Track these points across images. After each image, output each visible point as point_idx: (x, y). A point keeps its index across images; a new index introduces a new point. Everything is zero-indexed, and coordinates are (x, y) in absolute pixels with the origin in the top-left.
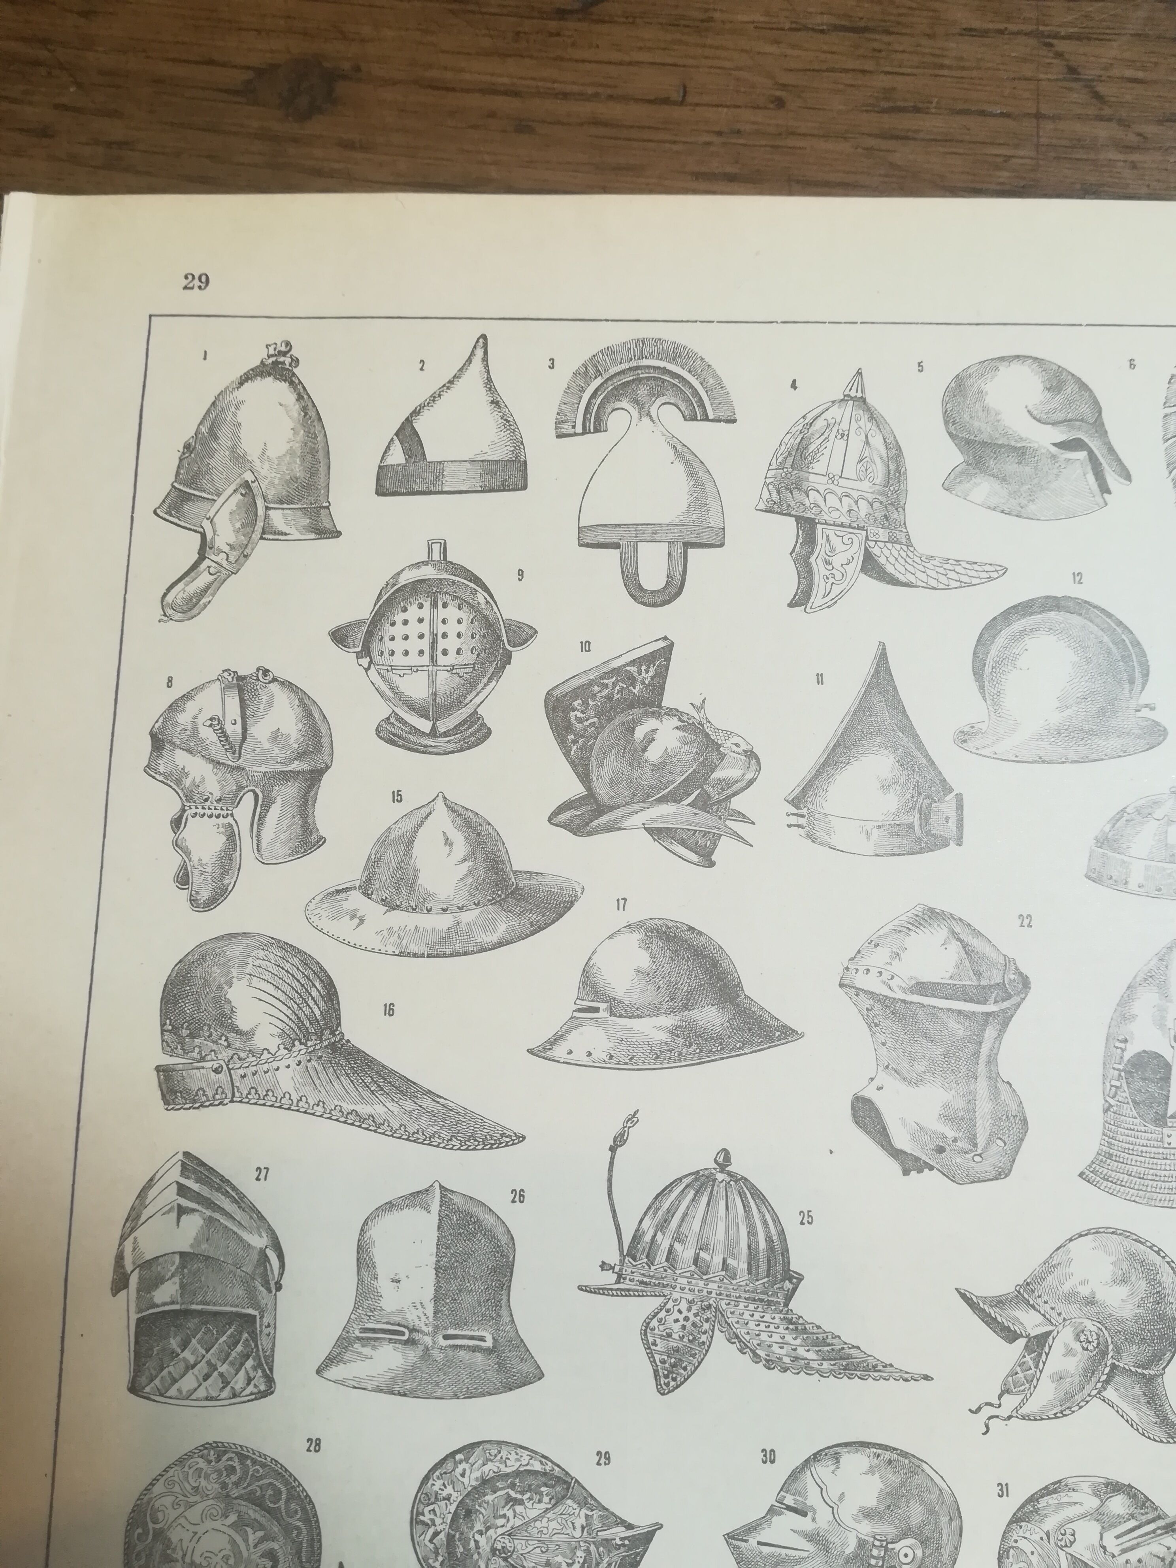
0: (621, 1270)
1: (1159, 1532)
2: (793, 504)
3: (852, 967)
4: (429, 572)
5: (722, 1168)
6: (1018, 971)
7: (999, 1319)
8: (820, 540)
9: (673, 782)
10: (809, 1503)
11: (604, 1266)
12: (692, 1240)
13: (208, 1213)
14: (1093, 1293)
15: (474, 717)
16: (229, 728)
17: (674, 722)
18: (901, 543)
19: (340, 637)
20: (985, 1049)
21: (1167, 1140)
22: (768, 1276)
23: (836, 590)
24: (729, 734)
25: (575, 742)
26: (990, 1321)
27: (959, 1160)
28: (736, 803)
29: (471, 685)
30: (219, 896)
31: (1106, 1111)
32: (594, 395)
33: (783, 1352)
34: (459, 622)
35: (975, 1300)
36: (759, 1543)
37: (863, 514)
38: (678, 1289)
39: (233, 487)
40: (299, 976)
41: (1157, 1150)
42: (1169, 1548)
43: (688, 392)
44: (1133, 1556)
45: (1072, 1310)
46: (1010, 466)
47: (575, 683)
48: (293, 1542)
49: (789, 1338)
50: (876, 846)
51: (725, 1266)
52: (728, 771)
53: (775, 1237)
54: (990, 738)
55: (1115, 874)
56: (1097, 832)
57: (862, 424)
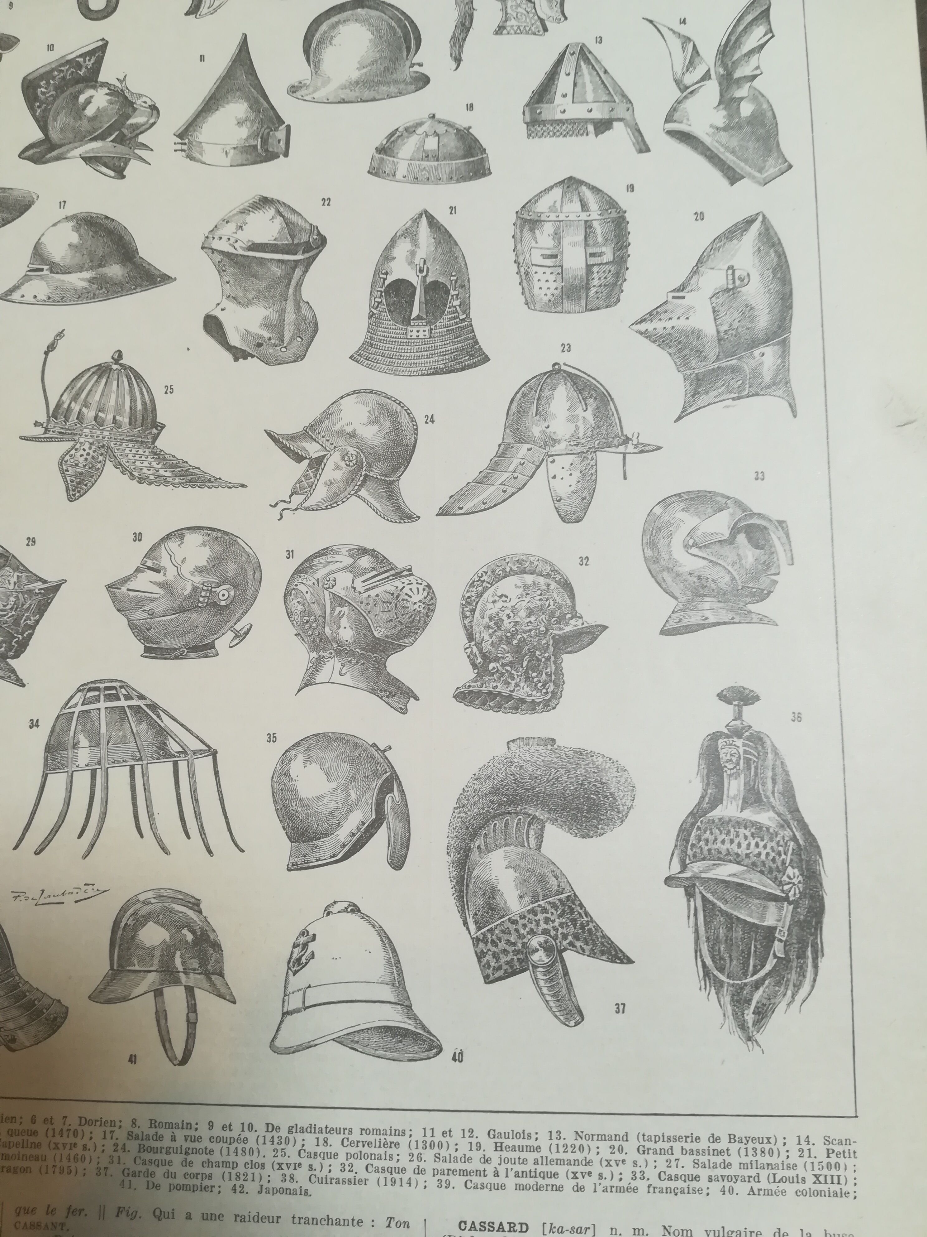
0: (47, 426)
1: (391, 578)
3: (210, 236)
5: (117, 362)
6: (319, 234)
7: (292, 448)
9: (101, 128)
10: (162, 565)
11: (36, 424)
12: (94, 406)
14: (355, 431)
17: (106, 90)
20: (293, 283)
21: (410, 334)
22: (142, 426)
23: (217, 3)
24: (140, 96)
25: (39, 107)
26: (286, 450)
27: (271, 351)
28: (142, 139)
31: (370, 317)
33: (150, 472)
35: (276, 436)
36: (128, 590)
38: (83, 436)
41: (402, 340)
42: (397, 587)
44: (373, 593)
45: (340, 442)
47: (43, 70)
49: (154, 464)
50: (232, 160)
51: (115, 420)
52: (137, 119)
53: (148, 402)
54: (311, 89)
55: (387, 170)
56: (377, 144)
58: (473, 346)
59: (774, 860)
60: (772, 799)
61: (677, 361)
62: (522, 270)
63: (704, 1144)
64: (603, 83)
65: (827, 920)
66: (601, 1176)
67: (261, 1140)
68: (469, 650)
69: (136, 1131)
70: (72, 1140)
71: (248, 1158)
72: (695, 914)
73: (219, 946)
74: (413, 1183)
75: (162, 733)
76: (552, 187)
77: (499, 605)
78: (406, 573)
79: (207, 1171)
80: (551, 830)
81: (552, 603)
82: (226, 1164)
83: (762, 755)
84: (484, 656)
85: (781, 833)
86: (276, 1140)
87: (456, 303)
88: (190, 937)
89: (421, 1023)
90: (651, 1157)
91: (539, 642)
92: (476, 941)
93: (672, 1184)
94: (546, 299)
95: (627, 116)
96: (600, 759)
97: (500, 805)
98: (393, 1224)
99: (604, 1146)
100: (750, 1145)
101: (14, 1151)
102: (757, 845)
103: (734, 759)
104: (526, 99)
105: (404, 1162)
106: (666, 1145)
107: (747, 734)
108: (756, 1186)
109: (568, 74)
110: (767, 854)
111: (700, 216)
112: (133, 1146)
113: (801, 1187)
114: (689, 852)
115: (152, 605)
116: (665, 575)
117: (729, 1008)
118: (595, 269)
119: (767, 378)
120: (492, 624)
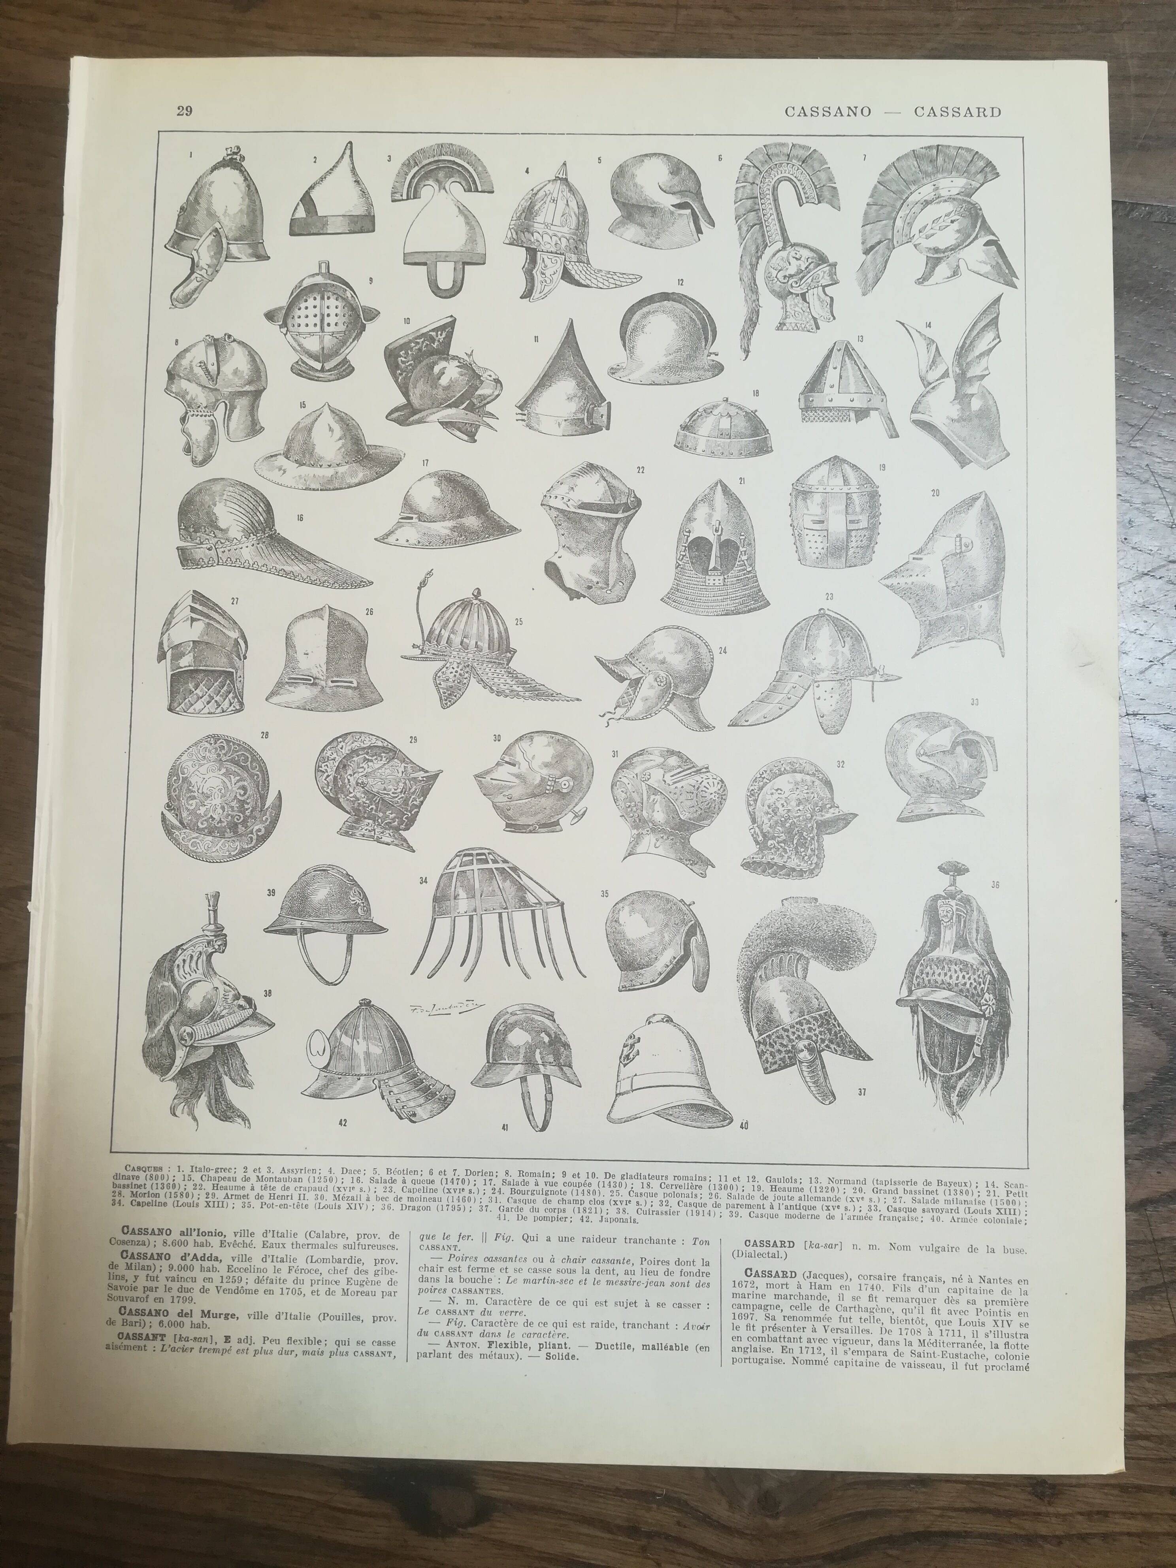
0: (423, 648)
1: (693, 774)
2: (524, 240)
3: (548, 495)
4: (319, 280)
5: (476, 597)
6: (635, 497)
7: (617, 671)
8: (539, 261)
9: (454, 397)
10: (517, 760)
11: (414, 646)
12: (460, 633)
13: (207, 621)
14: (665, 658)
15: (345, 361)
16: (210, 368)
17: (456, 363)
18: (583, 263)
19: (270, 316)
20: (616, 537)
21: (708, 582)
22: (498, 651)
23: (547, 289)
24: (486, 370)
25: (400, 374)
26: (612, 672)
27: (599, 593)
28: (489, 408)
29: (343, 343)
30: (207, 458)
31: (677, 568)
32: (413, 177)
33: (505, 687)
34: (337, 307)
35: (605, 662)
36: (491, 779)
37: (563, 246)
38: (452, 657)
39: (209, 232)
40: (252, 501)
41: (702, 587)
42: (697, 781)
43: (467, 175)
44: (679, 785)
45: (653, 667)
46: (647, 219)
47: (401, 342)
48: (255, 781)
49: (509, 681)
50: (564, 431)
51: (477, 646)
52: (485, 390)
53: (503, 631)
54: (627, 371)
55: (690, 445)
56: (682, 422)
57: (565, 194)
58: (757, 593)
59: (975, 988)
60: (975, 944)
61: (915, 609)
62: (796, 532)
63: (920, 1187)
64: (863, 376)
65: (1012, 1030)
66: (846, 1209)
67: (601, 1184)
68: (752, 831)
69: (509, 1179)
70: (461, 1186)
71: (592, 1197)
72: (918, 1026)
73: (569, 1046)
74: (712, 1214)
75: (521, 888)
76: (821, 464)
77: (776, 796)
78: (704, 770)
79: (562, 1206)
80: (814, 965)
81: (816, 796)
82: (576, 1201)
83: (969, 912)
84: (764, 836)
85: (982, 969)
86: (612, 1184)
87: (744, 558)
88: (547, 1039)
89: (718, 1101)
90: (882, 1196)
91: (806, 826)
92: (758, 1043)
93: (897, 1214)
94: (815, 556)
95: (881, 406)
96: (851, 914)
97: (777, 946)
98: (697, 1242)
99: (849, 1188)
100: (953, 1188)
101: (417, 1195)
102: (964, 977)
103: (949, 915)
104: (801, 388)
105: (706, 1199)
106: (893, 1188)
107: (959, 896)
108: (956, 1216)
109: (835, 368)
110: (971, 983)
111: (936, 493)
112: (506, 1190)
113: (988, 1216)
114: (915, 982)
115: (510, 791)
116: (902, 777)
117: (940, 1092)
118: (853, 533)
119: (983, 626)
120: (770, 811)
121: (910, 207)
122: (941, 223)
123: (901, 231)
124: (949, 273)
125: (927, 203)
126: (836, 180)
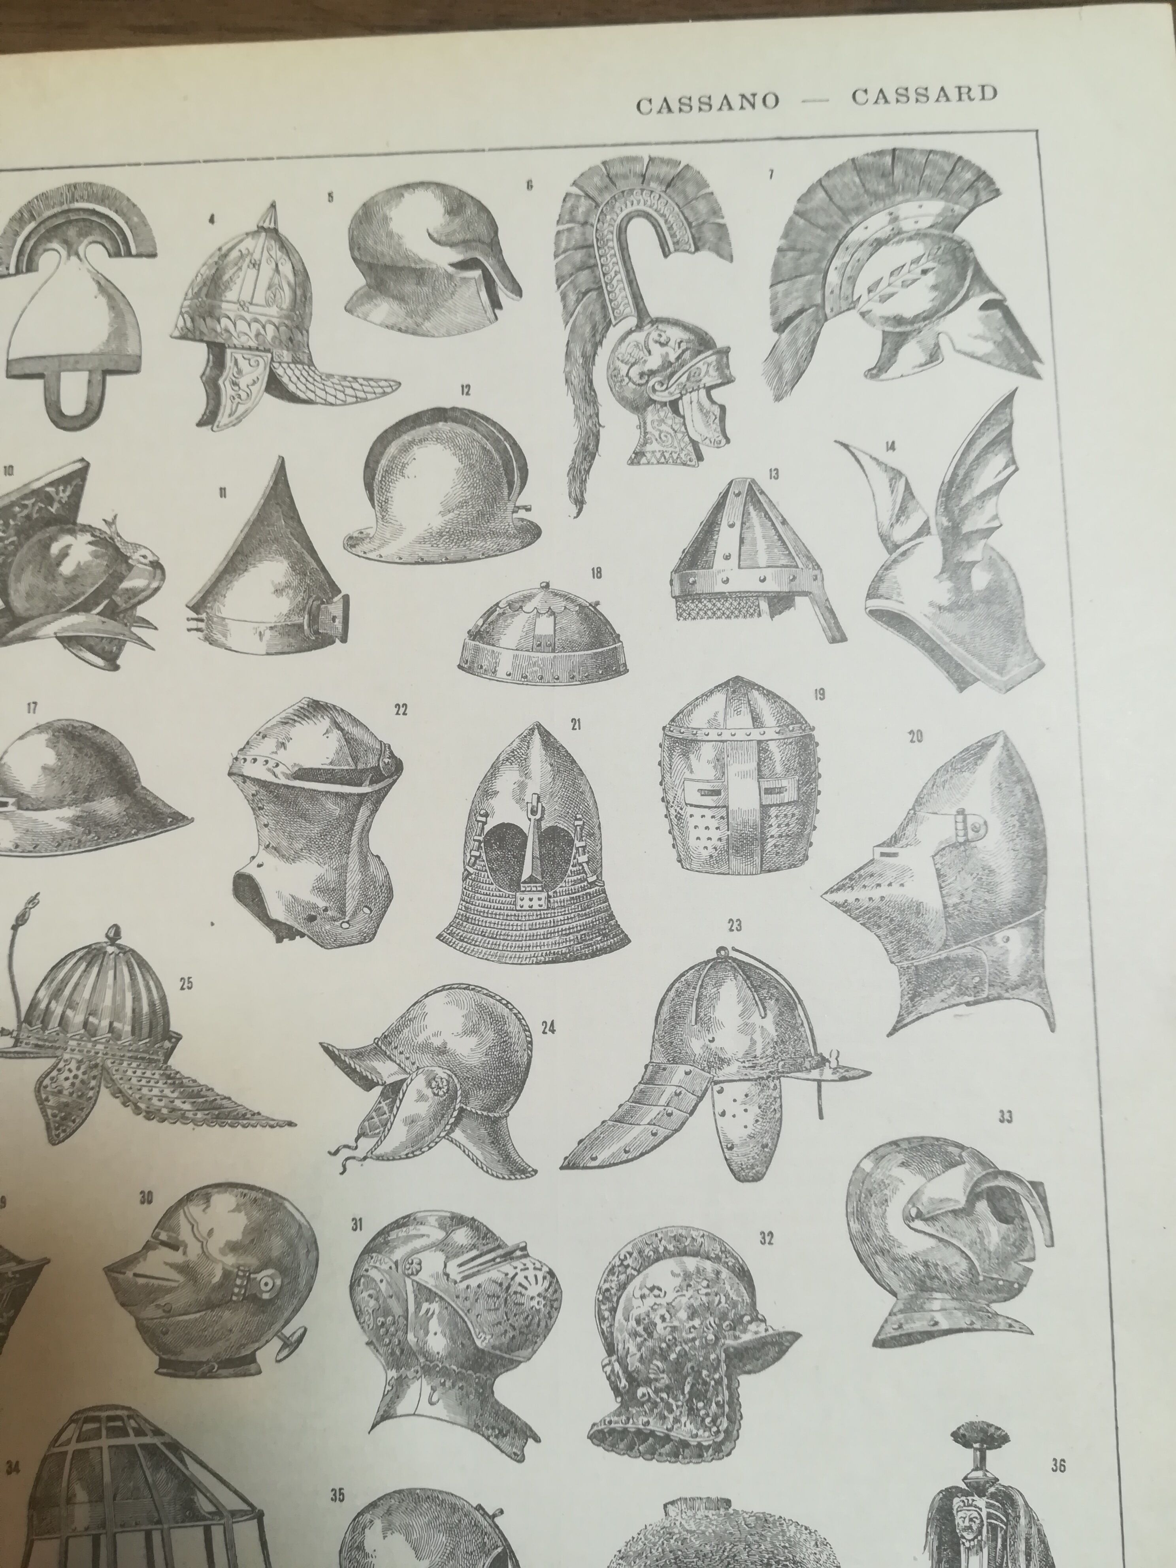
0: (18, 1035)
1: (498, 1260)
2: (205, 330)
3: (240, 757)
5: (112, 942)
6: (392, 756)
7: (358, 1069)
8: (229, 363)
9: (84, 593)
10: (181, 1238)
12: (82, 1008)
14: (445, 1044)
17: (88, 537)
18: (302, 363)
20: (358, 827)
21: (519, 903)
22: (149, 1036)
23: (241, 409)
24: (137, 546)
26: (350, 1072)
27: (328, 927)
28: (142, 611)
31: (465, 880)
32: (27, 239)
33: (162, 1104)
35: (337, 1052)
36: (135, 1275)
37: (269, 338)
38: (68, 1050)
41: (510, 913)
42: (507, 1274)
43: (114, 230)
44: (474, 1282)
45: (425, 1060)
46: (409, 288)
49: (167, 1092)
50: (269, 646)
51: (111, 1029)
52: (134, 582)
53: (157, 1002)
54: (377, 542)
55: (485, 664)
56: (470, 626)
57: (273, 253)
58: (607, 921)
61: (889, 947)
62: (672, 811)
64: (780, 538)
68: (608, 1369)
75: (187, 1485)
76: (711, 692)
77: (650, 1301)
81: (723, 1299)
83: (1012, 1520)
84: (630, 1378)
87: (583, 859)
91: (706, 1358)
94: (705, 854)
95: (814, 587)
96: (793, 1528)
103: (975, 1527)
104: (674, 562)
107: (992, 1490)
109: (732, 526)
111: (917, 736)
115: (168, 1298)
116: (879, 1259)
118: (773, 812)
119: (1014, 975)
120: (640, 1329)
121: (851, 250)
122: (904, 275)
123: (837, 291)
124: (923, 358)
125: (879, 244)
126: (725, 211)
